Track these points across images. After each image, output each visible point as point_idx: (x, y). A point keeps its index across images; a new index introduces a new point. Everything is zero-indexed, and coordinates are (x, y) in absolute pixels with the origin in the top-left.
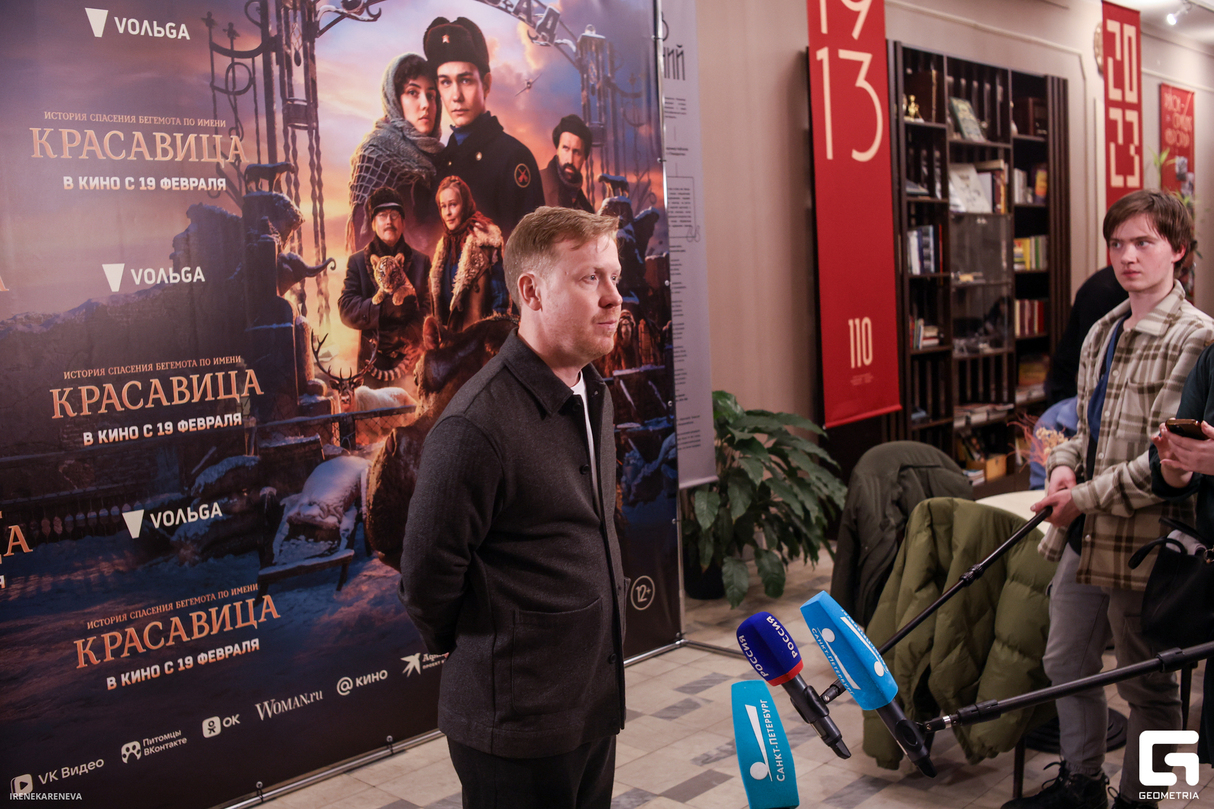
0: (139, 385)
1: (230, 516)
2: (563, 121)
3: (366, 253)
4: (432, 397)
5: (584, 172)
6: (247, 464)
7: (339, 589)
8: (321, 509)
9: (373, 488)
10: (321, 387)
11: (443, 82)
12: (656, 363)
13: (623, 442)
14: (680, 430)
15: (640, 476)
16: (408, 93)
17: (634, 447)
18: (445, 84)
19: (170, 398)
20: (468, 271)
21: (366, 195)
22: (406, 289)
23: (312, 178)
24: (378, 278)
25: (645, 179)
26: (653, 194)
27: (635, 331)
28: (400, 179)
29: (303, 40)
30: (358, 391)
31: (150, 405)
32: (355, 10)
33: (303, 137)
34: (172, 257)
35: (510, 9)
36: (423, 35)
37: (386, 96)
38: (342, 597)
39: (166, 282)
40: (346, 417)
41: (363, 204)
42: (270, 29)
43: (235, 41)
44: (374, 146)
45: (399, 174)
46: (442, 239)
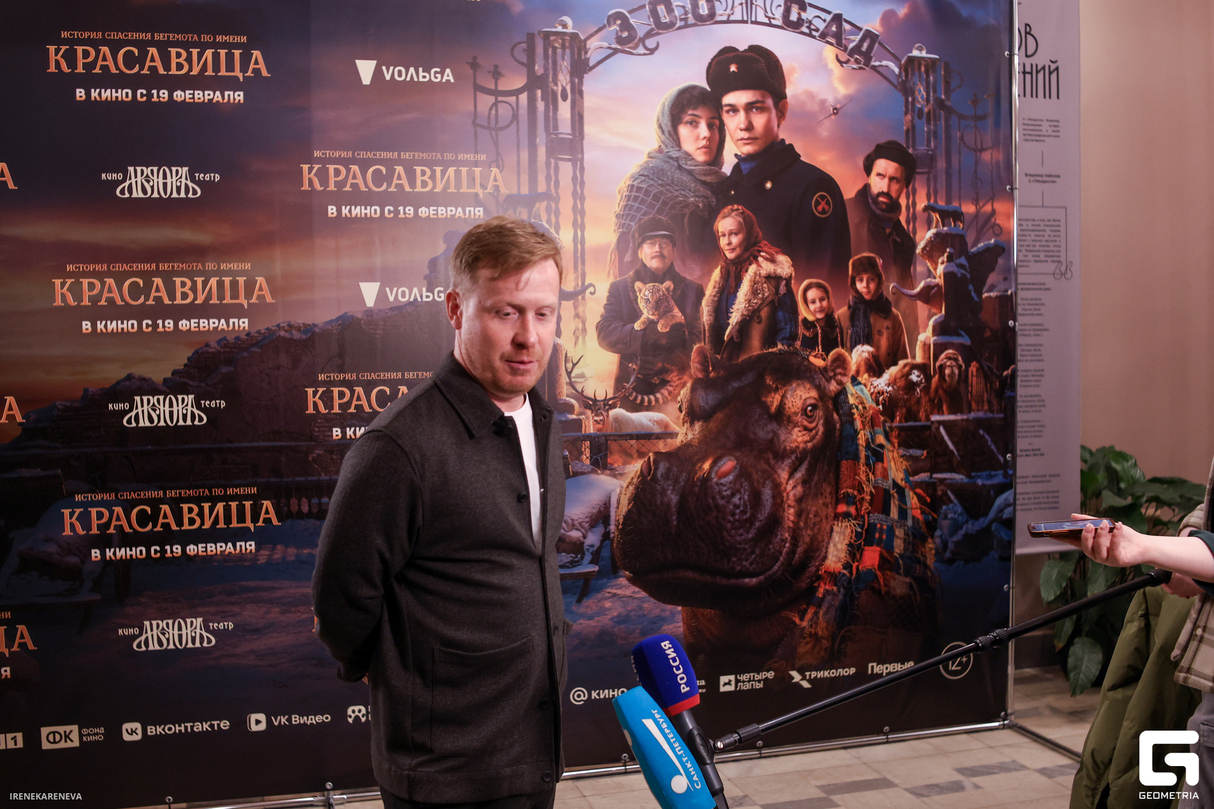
0: (388, 390)
2: (879, 147)
3: (630, 280)
4: (698, 426)
5: (903, 201)
7: (579, 601)
9: (624, 509)
10: (572, 406)
11: (728, 112)
12: (992, 411)
13: (940, 493)
14: (1020, 488)
15: (962, 532)
16: (687, 123)
17: (955, 501)
18: (731, 113)
20: (749, 301)
22: (673, 317)
23: (575, 205)
24: (641, 304)
25: (988, 208)
26: (998, 225)
27: (964, 377)
28: (672, 208)
29: (571, 77)
30: (612, 413)
32: (630, 45)
33: (566, 169)
34: (426, 278)
35: (814, 33)
36: (707, 64)
37: (660, 127)
38: (582, 610)
39: (419, 300)
40: (599, 436)
41: (628, 233)
42: (536, 68)
43: (499, 82)
44: (645, 176)
45: (671, 203)
46: (719, 268)
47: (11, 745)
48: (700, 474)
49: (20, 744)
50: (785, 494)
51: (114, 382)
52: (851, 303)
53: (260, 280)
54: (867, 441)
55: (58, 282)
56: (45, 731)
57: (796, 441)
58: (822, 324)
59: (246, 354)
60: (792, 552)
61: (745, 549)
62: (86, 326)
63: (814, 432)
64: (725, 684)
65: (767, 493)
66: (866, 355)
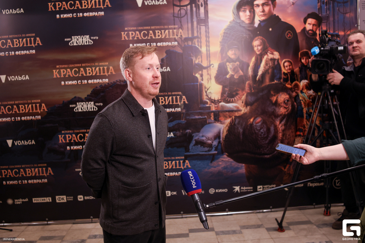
1: (176, 137)
2: (309, 14)
3: (225, 62)
4: (248, 108)
5: (318, 32)
6: (182, 123)
7: (211, 162)
8: (206, 138)
9: (225, 133)
10: (207, 102)
11: (256, 7)
16: (242, 11)
18: (257, 7)
20: (265, 67)
21: (225, 44)
22: (239, 73)
24: (229, 70)
28: (238, 39)
30: (220, 104)
33: (203, 28)
37: (233, 13)
38: (212, 165)
40: (216, 111)
41: (224, 47)
43: (181, 3)
44: (229, 29)
45: (238, 37)
46: (254, 57)
47: (48, 201)
48: (249, 123)
49: (51, 201)
50: (278, 129)
51: (71, 99)
52: (300, 67)
53: (111, 67)
54: (306, 111)
55: (54, 71)
56: (57, 197)
57: (282, 112)
58: (290, 73)
59: (108, 89)
61: (265, 146)
62: (63, 83)
63: (288, 109)
64: (259, 189)
65: (272, 128)
66: (305, 83)
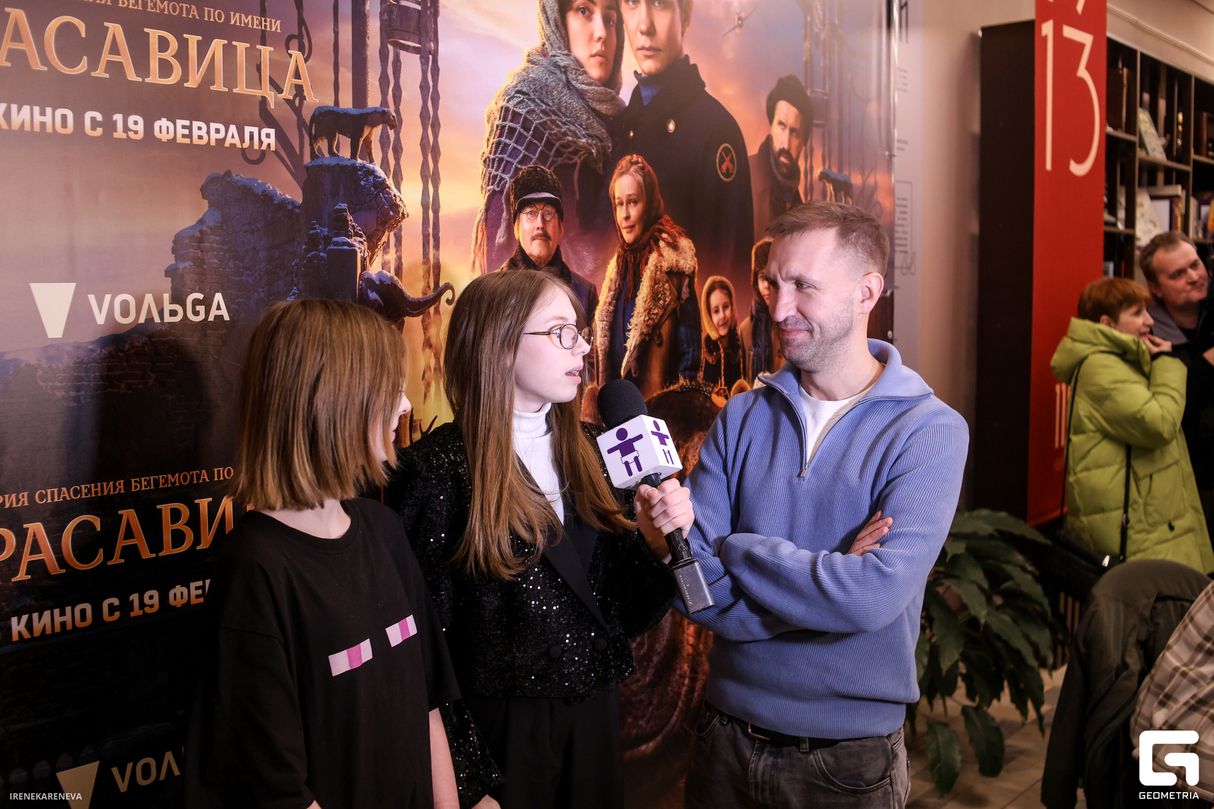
0: (97, 522)
2: (780, 83)
5: (802, 164)
16: (578, 9)
19: (156, 544)
20: (648, 311)
21: (506, 177)
23: (424, 137)
25: (871, 180)
28: (559, 153)
31: (117, 560)
33: (411, 64)
34: (170, 272)
37: (545, 11)
39: (157, 320)
41: (501, 192)
44: (524, 93)
45: (557, 144)
46: (615, 258)
52: (754, 312)
58: (725, 342)
60: (691, 690)
61: (641, 701)
